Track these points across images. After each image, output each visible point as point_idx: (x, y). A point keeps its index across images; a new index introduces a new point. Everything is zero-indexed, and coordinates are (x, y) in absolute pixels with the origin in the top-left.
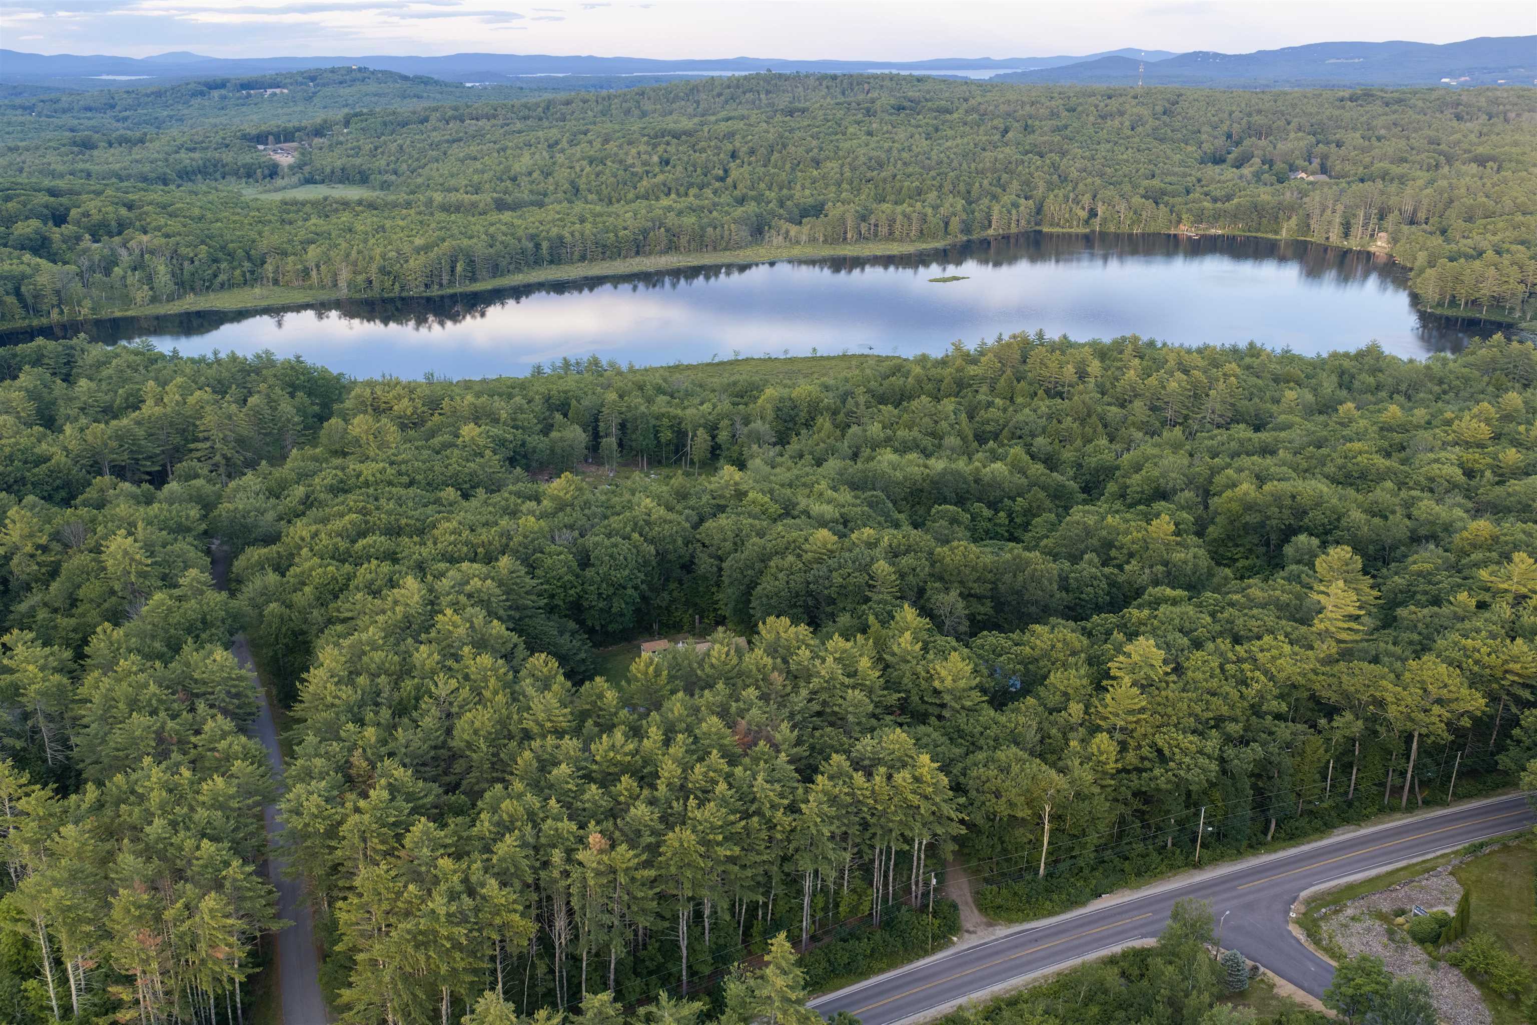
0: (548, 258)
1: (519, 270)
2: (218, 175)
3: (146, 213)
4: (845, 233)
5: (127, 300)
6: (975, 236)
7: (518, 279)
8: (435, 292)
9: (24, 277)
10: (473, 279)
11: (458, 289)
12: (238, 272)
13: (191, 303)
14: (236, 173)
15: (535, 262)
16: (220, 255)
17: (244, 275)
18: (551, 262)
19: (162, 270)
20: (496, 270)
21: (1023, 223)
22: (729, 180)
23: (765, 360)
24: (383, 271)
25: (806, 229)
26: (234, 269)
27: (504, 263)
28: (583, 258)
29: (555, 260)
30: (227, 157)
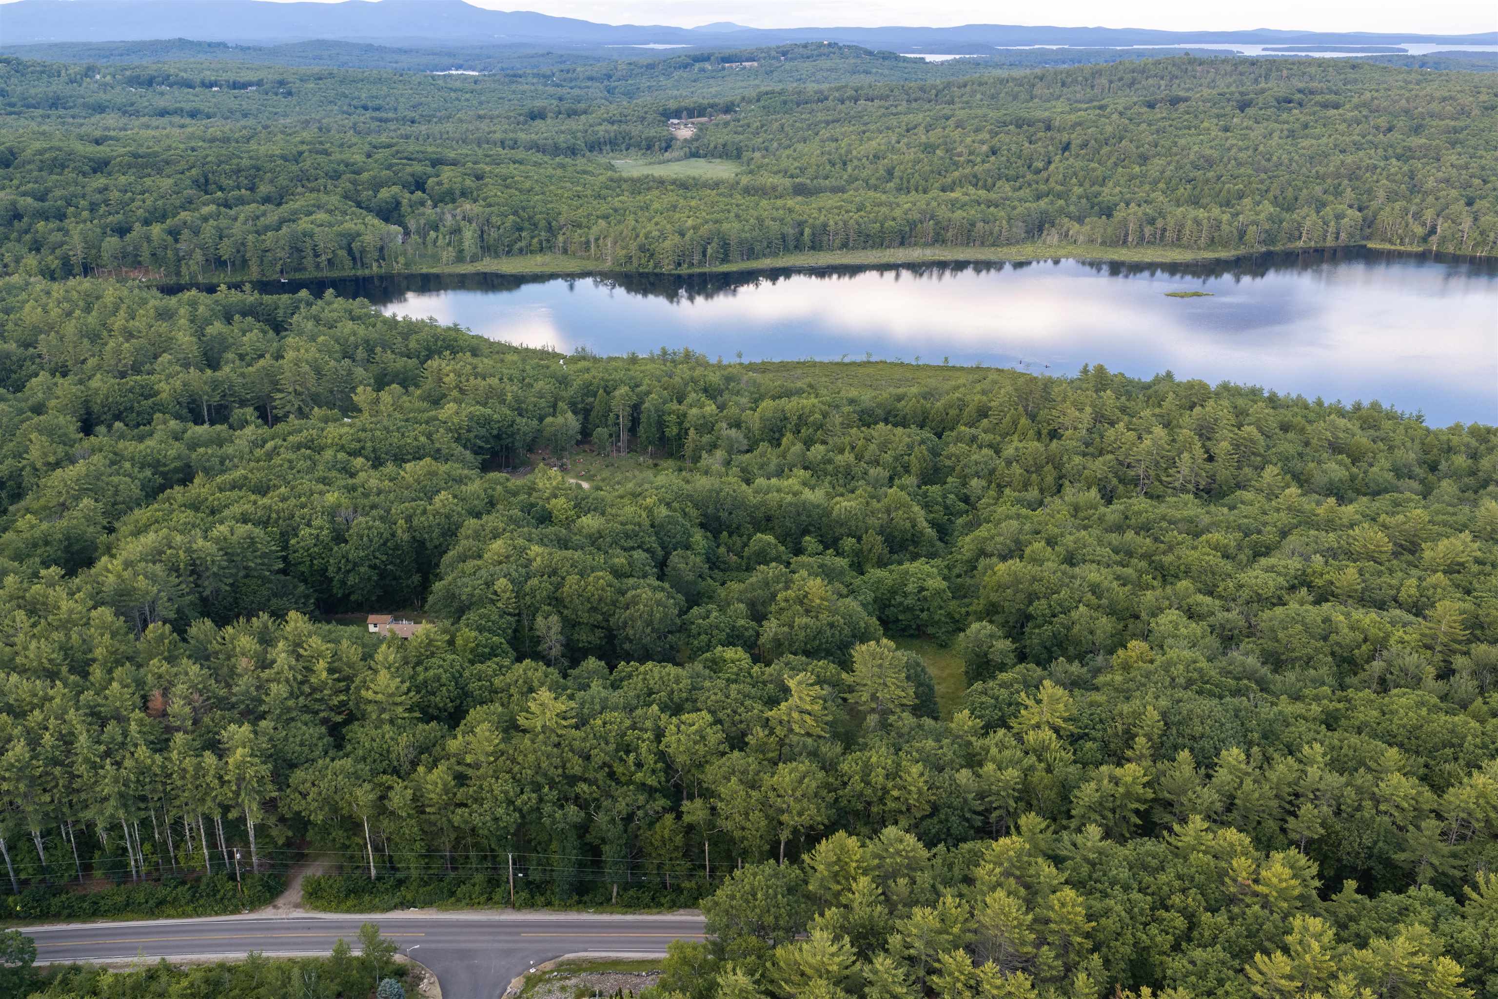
0: (809, 244)
1: (775, 255)
2: (623, 147)
3: (486, 185)
4: (1126, 235)
5: (436, 258)
6: (1278, 248)
7: (767, 263)
8: (684, 270)
9: (359, 235)
10: (725, 260)
11: (706, 269)
12: (535, 240)
13: (488, 265)
14: (638, 146)
15: (796, 247)
16: (526, 225)
17: (541, 242)
18: (813, 248)
19: (469, 235)
20: (751, 253)
21: (1343, 236)
22: (1044, 174)
23: (896, 365)
24: (642, 248)
25: (1086, 228)
26: (532, 238)
27: (757, 248)
28: (845, 245)
29: (816, 246)
30: (635, 130)
